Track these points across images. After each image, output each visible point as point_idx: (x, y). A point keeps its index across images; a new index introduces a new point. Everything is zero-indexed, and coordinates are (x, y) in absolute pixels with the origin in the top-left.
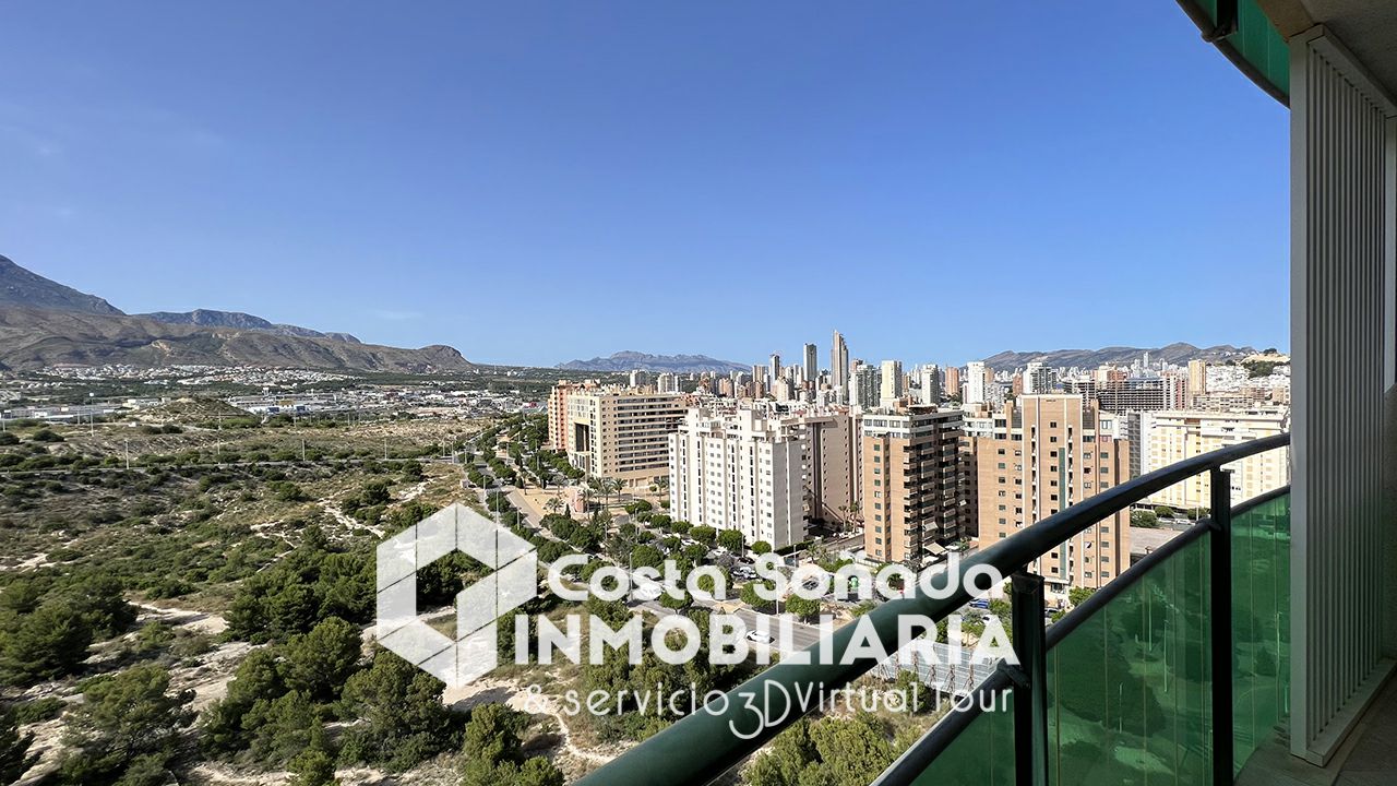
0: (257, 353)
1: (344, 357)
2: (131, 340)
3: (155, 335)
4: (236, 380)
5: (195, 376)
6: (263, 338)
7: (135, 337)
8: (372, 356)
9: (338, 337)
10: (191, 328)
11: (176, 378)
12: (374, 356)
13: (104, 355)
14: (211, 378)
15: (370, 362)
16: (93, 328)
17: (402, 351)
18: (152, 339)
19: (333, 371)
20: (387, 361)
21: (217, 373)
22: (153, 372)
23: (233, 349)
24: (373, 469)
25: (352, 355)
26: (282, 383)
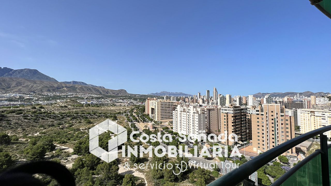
0: (84, 90)
1: (102, 92)
2: (59, 87)
3: (64, 86)
4: (79, 96)
5: (71, 95)
6: (85, 87)
7: (60, 87)
8: (107, 91)
9: (100, 87)
10: (71, 85)
11: (67, 95)
12: (108, 91)
13: (54, 90)
14: (74, 96)
15: (107, 93)
16: (52, 85)
17: (114, 90)
18: (63, 87)
19: (99, 95)
20: (111, 93)
21: (76, 95)
22: (63, 94)
23: (79, 89)
24: (106, 117)
25: (103, 91)
26: (88, 97)
